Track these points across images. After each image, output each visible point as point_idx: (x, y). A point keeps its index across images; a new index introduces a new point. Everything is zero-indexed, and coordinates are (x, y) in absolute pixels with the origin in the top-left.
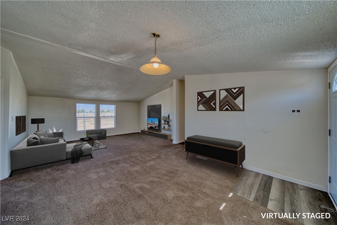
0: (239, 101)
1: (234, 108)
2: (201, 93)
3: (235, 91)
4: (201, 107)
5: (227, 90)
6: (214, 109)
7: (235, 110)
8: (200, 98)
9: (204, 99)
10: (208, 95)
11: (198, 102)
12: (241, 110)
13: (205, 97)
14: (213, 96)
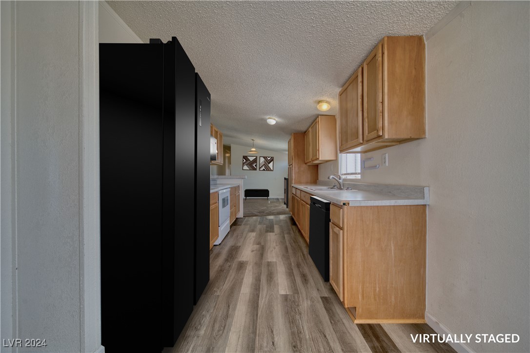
0: (271, 165)
1: (268, 169)
2: (246, 157)
3: (269, 159)
4: (246, 167)
5: (264, 157)
6: (256, 169)
7: (269, 170)
8: (245, 161)
9: (249, 162)
10: (251, 159)
11: (243, 164)
12: (271, 170)
13: (250, 160)
14: (255, 161)
